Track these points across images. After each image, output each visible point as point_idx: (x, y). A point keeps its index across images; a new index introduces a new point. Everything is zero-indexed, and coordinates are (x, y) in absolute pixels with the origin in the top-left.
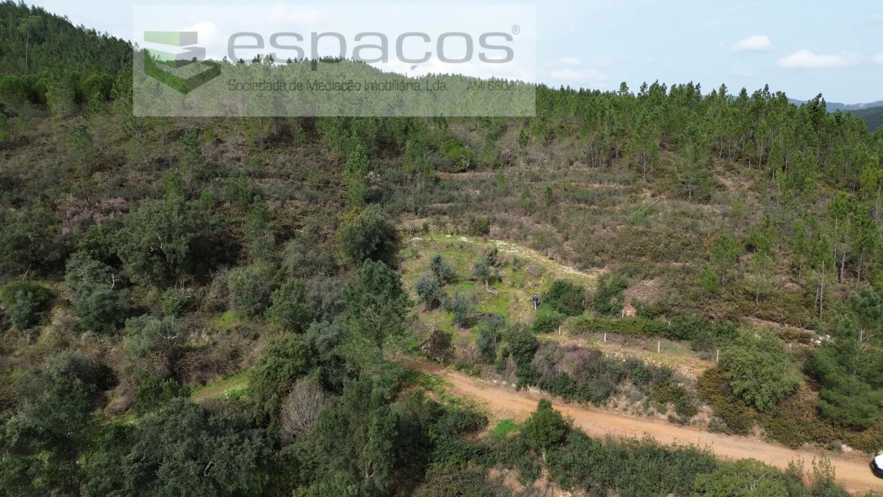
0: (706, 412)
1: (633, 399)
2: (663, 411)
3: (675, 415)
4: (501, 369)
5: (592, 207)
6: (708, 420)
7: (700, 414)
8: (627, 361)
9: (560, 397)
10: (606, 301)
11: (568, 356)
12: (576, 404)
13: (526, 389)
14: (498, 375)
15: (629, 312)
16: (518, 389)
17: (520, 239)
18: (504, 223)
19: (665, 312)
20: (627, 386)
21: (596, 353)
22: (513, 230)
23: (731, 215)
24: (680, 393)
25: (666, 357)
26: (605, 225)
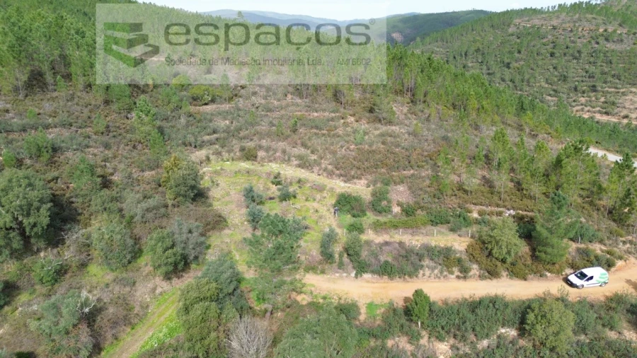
0: (475, 269)
1: (433, 269)
2: (452, 273)
3: (459, 274)
4: (341, 266)
5: (322, 132)
6: (478, 273)
7: (472, 271)
8: (421, 245)
9: (386, 277)
10: (378, 204)
11: (386, 248)
12: (398, 279)
13: (361, 276)
14: (339, 270)
15: (396, 209)
16: (356, 276)
17: (287, 160)
18: (268, 149)
19: (421, 208)
20: (426, 262)
21: (401, 244)
22: (278, 154)
23: (414, 134)
24: (459, 261)
25: (441, 238)
26: (342, 147)
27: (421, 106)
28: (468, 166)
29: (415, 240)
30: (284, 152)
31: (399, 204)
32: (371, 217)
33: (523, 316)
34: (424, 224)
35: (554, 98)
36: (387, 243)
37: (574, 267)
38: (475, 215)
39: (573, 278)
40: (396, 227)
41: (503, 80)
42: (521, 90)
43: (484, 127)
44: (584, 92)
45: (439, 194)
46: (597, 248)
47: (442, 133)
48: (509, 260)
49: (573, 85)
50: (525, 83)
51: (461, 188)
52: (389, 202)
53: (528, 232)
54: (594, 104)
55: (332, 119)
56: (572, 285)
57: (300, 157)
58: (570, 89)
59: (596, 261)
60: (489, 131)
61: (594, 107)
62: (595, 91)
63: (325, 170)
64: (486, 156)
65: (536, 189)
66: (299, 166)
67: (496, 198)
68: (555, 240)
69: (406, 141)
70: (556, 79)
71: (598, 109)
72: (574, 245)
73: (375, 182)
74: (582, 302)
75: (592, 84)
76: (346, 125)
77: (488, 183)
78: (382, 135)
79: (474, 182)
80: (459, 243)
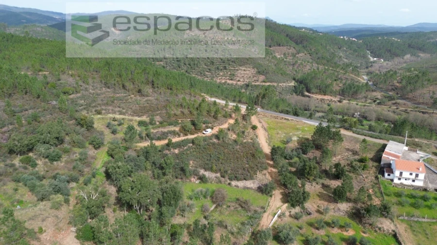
0: (182, 134)
2: (176, 136)
3: (178, 136)
4: (146, 140)
5: (124, 101)
9: (160, 140)
10: (152, 122)
15: (158, 123)
17: (115, 113)
18: (105, 110)
19: (165, 122)
20: (169, 135)
21: (161, 131)
22: (110, 111)
23: (157, 99)
24: (178, 133)
25: (172, 128)
26: (133, 106)
27: (156, 89)
28: (176, 108)
29: (166, 130)
30: (112, 110)
31: (158, 122)
32: (150, 126)
33: (193, 142)
34: (167, 125)
35: (209, 73)
36: (158, 132)
37: (204, 130)
38: (180, 122)
39: (204, 132)
40: (159, 127)
41: (185, 64)
42: (194, 69)
43: (179, 95)
44: (221, 70)
45: (169, 117)
46: (210, 125)
47: (166, 98)
48: (190, 131)
49: (217, 67)
50: (196, 66)
51: (175, 115)
52: (155, 121)
53: (194, 124)
54: (226, 75)
55: (126, 96)
56: (204, 134)
57: (119, 111)
58: (215, 68)
59: (209, 128)
60: (181, 96)
61: (226, 77)
62: (226, 69)
63: (130, 114)
64: (181, 105)
65: (195, 113)
66: (120, 114)
67: (185, 116)
68: (199, 124)
69: (155, 102)
70: (209, 64)
71: (228, 78)
72: (204, 125)
73: (149, 116)
74: (206, 136)
75: (224, 66)
76: (131, 98)
77: (183, 113)
78: (146, 101)
79: (178, 113)
80: (177, 129)
